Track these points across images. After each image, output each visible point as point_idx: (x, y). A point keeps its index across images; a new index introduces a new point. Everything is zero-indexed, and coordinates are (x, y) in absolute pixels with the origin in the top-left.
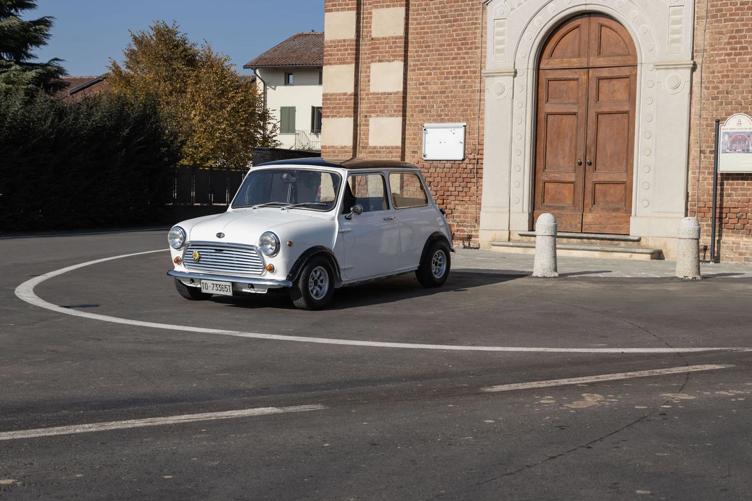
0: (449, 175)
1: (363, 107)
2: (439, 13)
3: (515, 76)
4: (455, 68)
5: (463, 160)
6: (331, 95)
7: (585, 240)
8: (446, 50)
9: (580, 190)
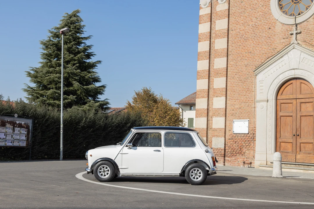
0: (243, 139)
1: (210, 114)
2: (239, 79)
3: (268, 102)
4: (245, 99)
5: (248, 133)
6: (199, 109)
7: (297, 165)
8: (241, 92)
9: (294, 145)
